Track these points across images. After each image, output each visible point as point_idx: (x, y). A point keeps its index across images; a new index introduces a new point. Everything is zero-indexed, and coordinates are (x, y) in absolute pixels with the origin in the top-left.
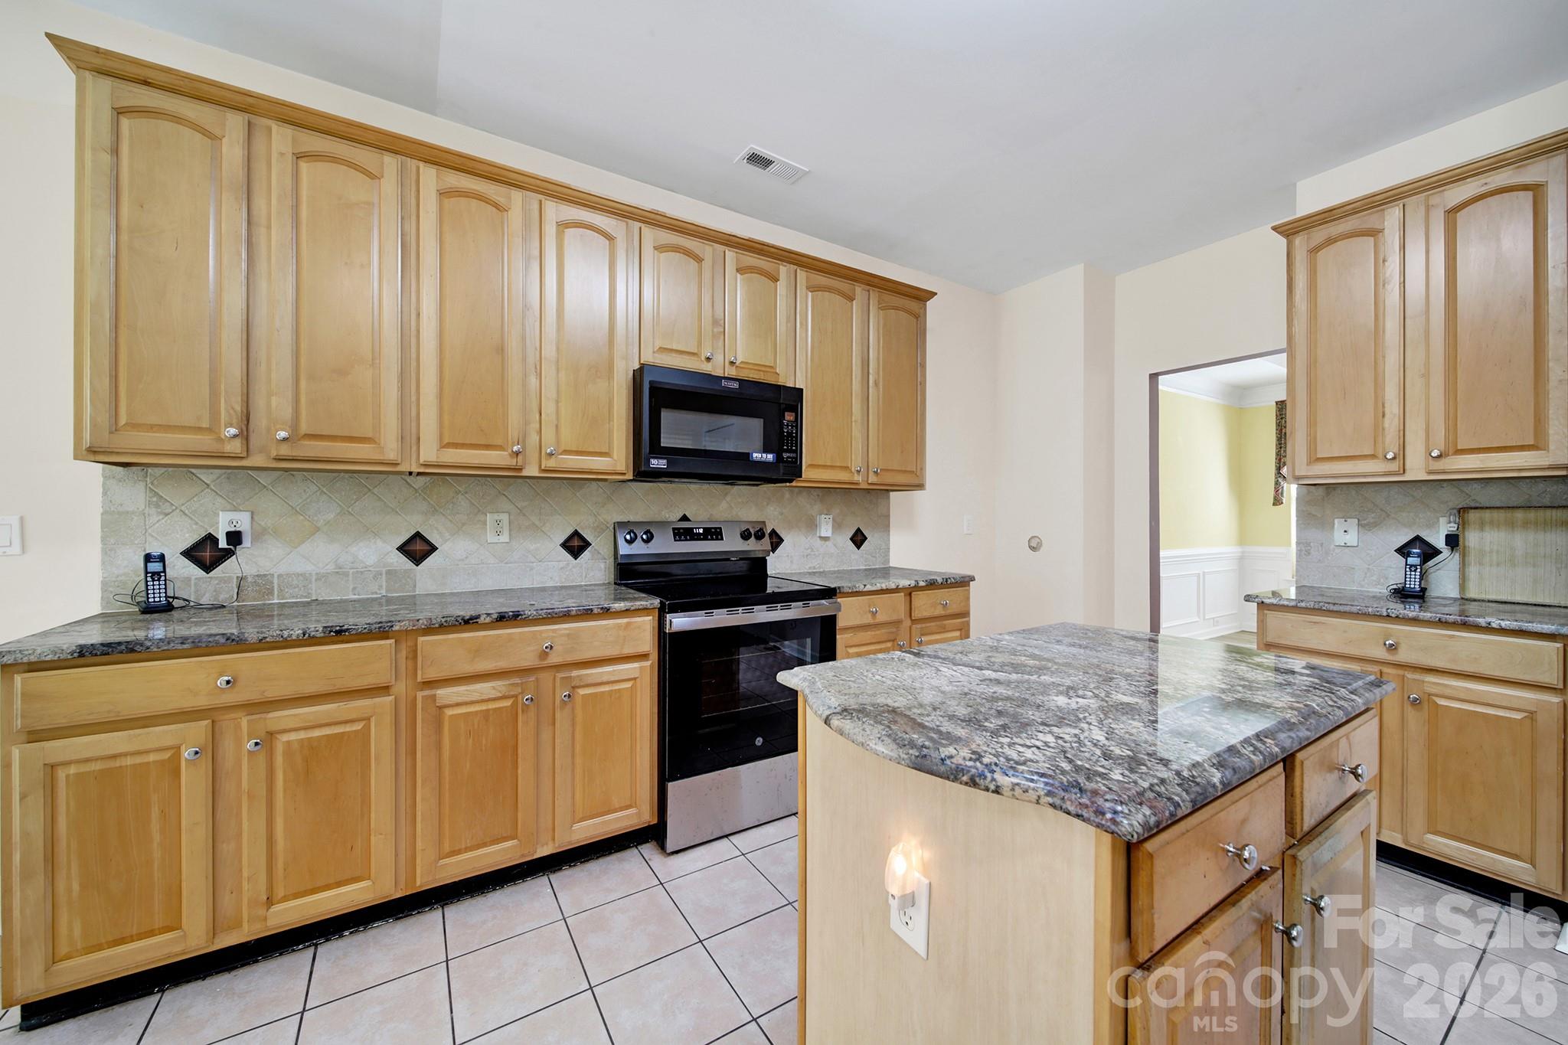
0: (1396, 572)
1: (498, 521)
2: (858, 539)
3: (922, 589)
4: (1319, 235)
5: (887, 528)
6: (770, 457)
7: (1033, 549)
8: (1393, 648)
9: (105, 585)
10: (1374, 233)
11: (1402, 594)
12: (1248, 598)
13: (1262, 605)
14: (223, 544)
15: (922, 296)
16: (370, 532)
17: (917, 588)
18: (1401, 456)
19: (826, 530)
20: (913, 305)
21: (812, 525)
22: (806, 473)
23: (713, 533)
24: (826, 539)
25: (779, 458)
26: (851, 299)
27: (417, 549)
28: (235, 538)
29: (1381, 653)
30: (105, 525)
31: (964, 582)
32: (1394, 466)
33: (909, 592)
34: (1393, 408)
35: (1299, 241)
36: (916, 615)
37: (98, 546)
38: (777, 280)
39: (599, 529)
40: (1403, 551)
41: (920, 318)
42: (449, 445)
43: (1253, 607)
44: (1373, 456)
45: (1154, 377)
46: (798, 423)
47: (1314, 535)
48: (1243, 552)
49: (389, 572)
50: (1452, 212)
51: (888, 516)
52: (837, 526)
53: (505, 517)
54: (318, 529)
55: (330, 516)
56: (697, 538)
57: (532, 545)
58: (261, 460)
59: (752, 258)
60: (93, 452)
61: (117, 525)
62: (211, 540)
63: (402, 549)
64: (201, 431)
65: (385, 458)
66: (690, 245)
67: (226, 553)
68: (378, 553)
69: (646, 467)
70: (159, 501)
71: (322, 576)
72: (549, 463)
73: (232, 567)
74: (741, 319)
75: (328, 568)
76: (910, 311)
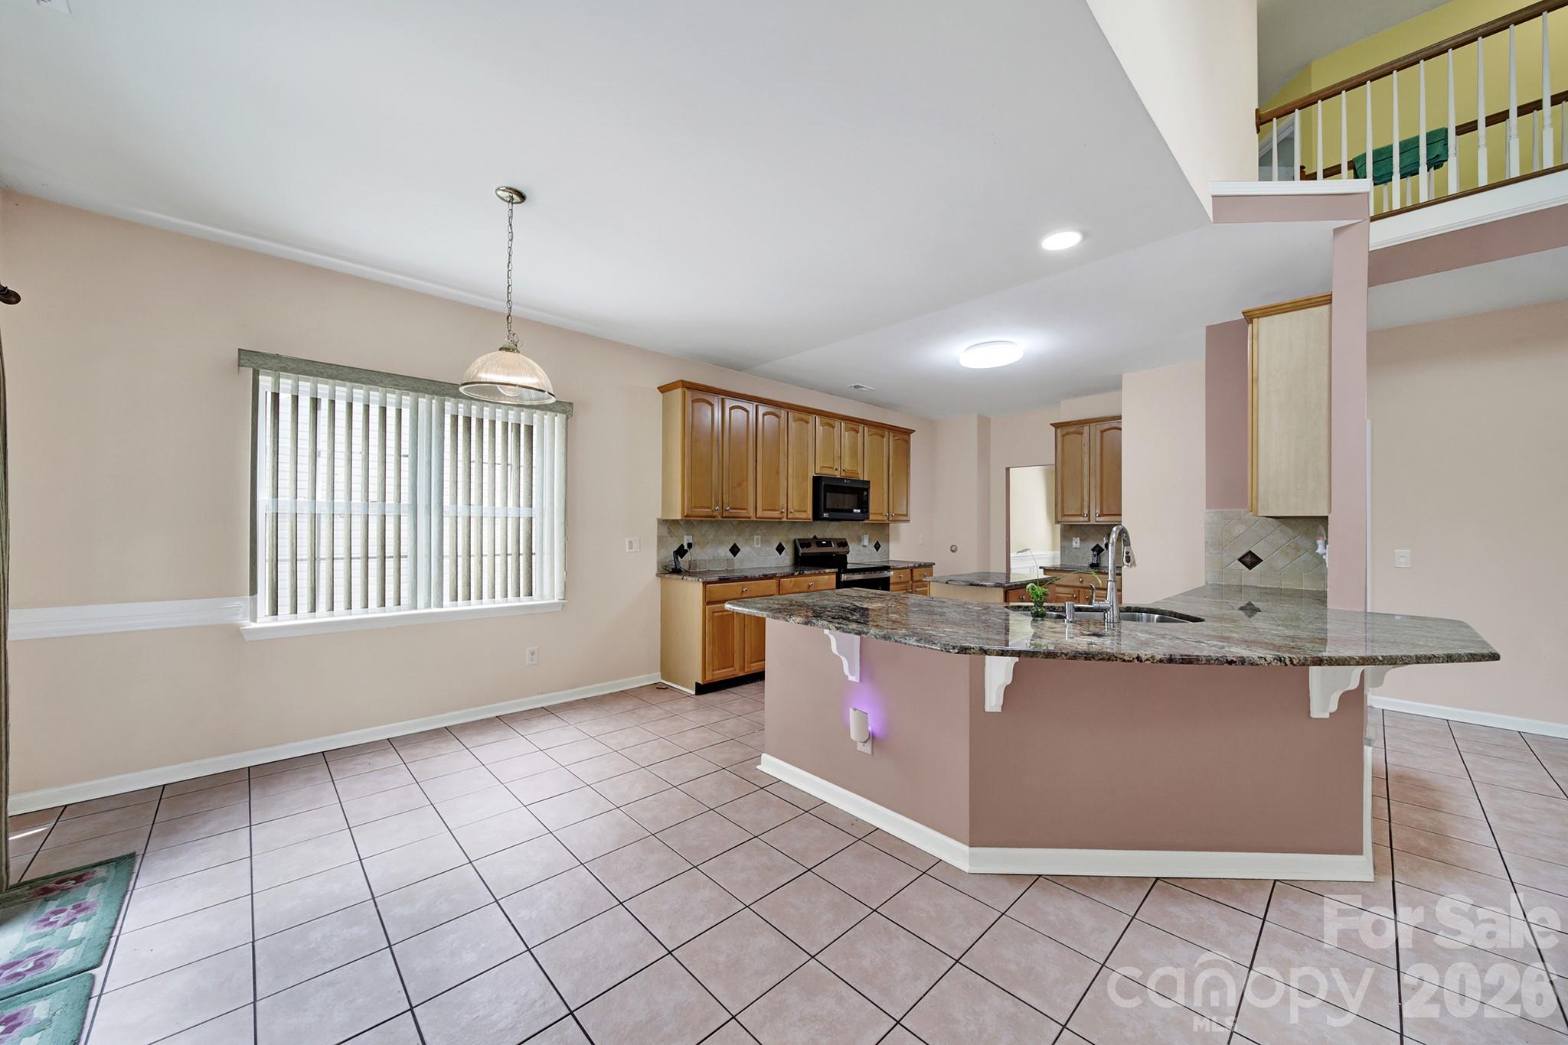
0: (1090, 558)
1: (758, 539)
2: (877, 547)
3: (916, 568)
4: (1066, 430)
5: (888, 541)
6: (859, 511)
7: (953, 551)
8: (1082, 582)
9: (658, 562)
10: (1081, 434)
11: (1092, 566)
12: (1041, 568)
13: (1044, 570)
14: (686, 548)
15: (908, 432)
16: (721, 543)
17: (915, 567)
18: (1089, 515)
19: (866, 542)
20: (906, 437)
21: (860, 540)
22: (871, 517)
23: (829, 544)
24: (864, 546)
25: (862, 512)
26: (883, 437)
27: (735, 550)
28: (690, 545)
29: (1078, 584)
30: (659, 541)
31: (931, 565)
32: (1086, 519)
33: (912, 569)
34: (1086, 498)
35: (1059, 431)
36: (915, 579)
37: (656, 548)
38: (858, 432)
39: (787, 542)
40: (1093, 550)
41: (908, 442)
42: (766, 510)
43: (1042, 570)
44: (1080, 515)
45: (1008, 469)
46: (868, 495)
47: (1066, 544)
48: (1054, 555)
49: (727, 560)
50: (1102, 432)
51: (888, 535)
52: (870, 541)
53: (760, 537)
54: (708, 542)
55: (712, 537)
56: (824, 545)
57: (768, 549)
58: (720, 518)
59: (851, 425)
60: (687, 516)
61: (661, 541)
62: (682, 546)
63: (731, 550)
64: (708, 508)
65: (749, 516)
66: (831, 421)
67: (686, 551)
68: (724, 552)
69: (817, 516)
70: (670, 532)
71: (710, 561)
72: (790, 516)
73: (687, 557)
74: (847, 450)
75: (711, 558)
76: (904, 440)
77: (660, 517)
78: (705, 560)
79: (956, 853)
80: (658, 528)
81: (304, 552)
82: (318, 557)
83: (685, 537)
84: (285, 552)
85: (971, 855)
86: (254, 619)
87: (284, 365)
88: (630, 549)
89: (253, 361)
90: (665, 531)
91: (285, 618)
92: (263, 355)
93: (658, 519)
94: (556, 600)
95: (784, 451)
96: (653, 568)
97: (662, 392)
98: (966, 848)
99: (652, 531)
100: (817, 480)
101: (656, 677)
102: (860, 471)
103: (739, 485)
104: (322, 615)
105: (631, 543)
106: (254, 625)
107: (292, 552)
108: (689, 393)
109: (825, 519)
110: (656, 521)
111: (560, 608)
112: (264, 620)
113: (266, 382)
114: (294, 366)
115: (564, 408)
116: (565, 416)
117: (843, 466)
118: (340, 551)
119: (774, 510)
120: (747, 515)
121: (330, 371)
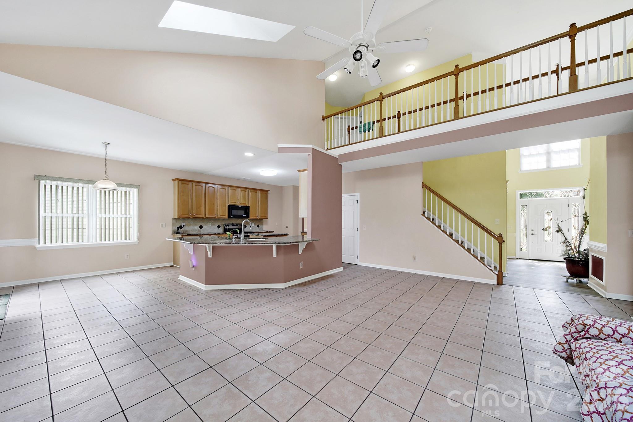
2: (258, 226)
5: (263, 224)
6: (245, 215)
7: (287, 228)
9: (172, 231)
14: (182, 226)
15: (267, 191)
16: (196, 225)
19: (253, 225)
21: (251, 224)
22: (251, 217)
23: (237, 225)
25: (247, 215)
26: (257, 193)
27: (201, 227)
28: (184, 225)
30: (172, 224)
31: (272, 232)
37: (171, 227)
38: (246, 191)
39: (222, 225)
41: (267, 194)
42: (209, 215)
46: (249, 211)
49: (198, 230)
52: (255, 224)
53: (211, 223)
54: (191, 225)
55: (192, 223)
56: (235, 226)
57: (214, 227)
58: (192, 218)
59: (243, 189)
60: (179, 217)
61: (173, 224)
62: (181, 226)
63: (199, 227)
64: (187, 215)
65: (203, 217)
66: (235, 189)
67: (183, 227)
68: (197, 227)
69: (229, 217)
70: (176, 222)
71: (191, 230)
72: (219, 217)
73: (183, 229)
74: (242, 197)
75: (192, 229)
76: (265, 194)
77: (173, 217)
78: (190, 230)
79: (202, 286)
80: (172, 220)
81: (54, 227)
82: (58, 228)
83: (182, 223)
84: (48, 227)
85: (205, 286)
86: (39, 243)
87: (47, 178)
88: (162, 226)
89: (38, 177)
90: (175, 221)
91: (48, 244)
92: (41, 176)
93: (172, 218)
94: (136, 241)
95: (216, 197)
96: (171, 232)
97: (173, 181)
98: (204, 285)
99: (170, 221)
100: (229, 206)
101: (172, 264)
102: (246, 203)
103: (199, 208)
104: (59, 244)
105: (162, 225)
106: (39, 246)
107: (50, 227)
108: (180, 182)
109: (232, 218)
110: (171, 219)
111: (137, 244)
112: (42, 244)
113: (43, 182)
114: (51, 178)
115: (137, 186)
116: (138, 189)
117: (239, 201)
118: (65, 226)
119: (213, 215)
120: (202, 217)
121: (61, 180)
